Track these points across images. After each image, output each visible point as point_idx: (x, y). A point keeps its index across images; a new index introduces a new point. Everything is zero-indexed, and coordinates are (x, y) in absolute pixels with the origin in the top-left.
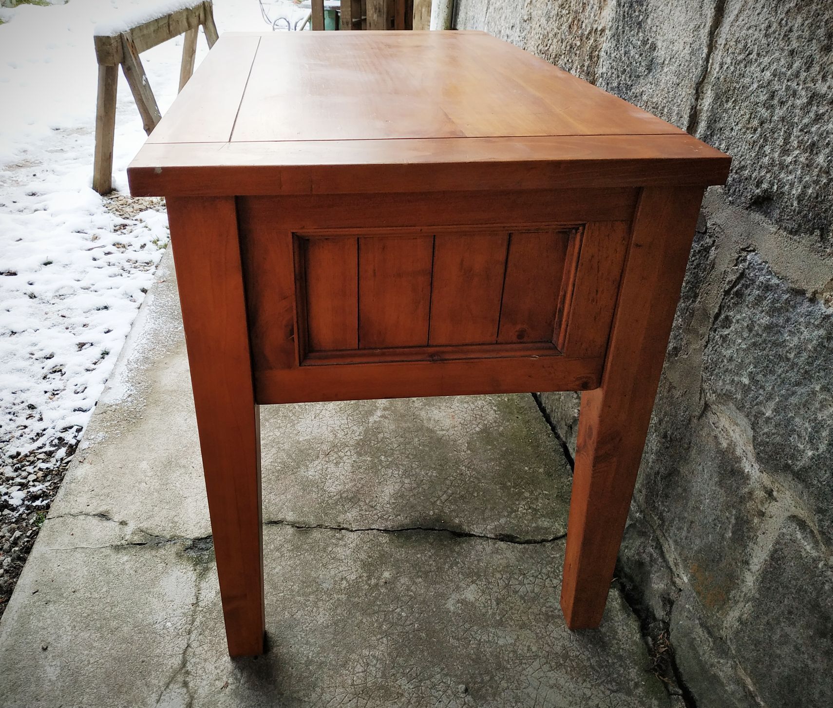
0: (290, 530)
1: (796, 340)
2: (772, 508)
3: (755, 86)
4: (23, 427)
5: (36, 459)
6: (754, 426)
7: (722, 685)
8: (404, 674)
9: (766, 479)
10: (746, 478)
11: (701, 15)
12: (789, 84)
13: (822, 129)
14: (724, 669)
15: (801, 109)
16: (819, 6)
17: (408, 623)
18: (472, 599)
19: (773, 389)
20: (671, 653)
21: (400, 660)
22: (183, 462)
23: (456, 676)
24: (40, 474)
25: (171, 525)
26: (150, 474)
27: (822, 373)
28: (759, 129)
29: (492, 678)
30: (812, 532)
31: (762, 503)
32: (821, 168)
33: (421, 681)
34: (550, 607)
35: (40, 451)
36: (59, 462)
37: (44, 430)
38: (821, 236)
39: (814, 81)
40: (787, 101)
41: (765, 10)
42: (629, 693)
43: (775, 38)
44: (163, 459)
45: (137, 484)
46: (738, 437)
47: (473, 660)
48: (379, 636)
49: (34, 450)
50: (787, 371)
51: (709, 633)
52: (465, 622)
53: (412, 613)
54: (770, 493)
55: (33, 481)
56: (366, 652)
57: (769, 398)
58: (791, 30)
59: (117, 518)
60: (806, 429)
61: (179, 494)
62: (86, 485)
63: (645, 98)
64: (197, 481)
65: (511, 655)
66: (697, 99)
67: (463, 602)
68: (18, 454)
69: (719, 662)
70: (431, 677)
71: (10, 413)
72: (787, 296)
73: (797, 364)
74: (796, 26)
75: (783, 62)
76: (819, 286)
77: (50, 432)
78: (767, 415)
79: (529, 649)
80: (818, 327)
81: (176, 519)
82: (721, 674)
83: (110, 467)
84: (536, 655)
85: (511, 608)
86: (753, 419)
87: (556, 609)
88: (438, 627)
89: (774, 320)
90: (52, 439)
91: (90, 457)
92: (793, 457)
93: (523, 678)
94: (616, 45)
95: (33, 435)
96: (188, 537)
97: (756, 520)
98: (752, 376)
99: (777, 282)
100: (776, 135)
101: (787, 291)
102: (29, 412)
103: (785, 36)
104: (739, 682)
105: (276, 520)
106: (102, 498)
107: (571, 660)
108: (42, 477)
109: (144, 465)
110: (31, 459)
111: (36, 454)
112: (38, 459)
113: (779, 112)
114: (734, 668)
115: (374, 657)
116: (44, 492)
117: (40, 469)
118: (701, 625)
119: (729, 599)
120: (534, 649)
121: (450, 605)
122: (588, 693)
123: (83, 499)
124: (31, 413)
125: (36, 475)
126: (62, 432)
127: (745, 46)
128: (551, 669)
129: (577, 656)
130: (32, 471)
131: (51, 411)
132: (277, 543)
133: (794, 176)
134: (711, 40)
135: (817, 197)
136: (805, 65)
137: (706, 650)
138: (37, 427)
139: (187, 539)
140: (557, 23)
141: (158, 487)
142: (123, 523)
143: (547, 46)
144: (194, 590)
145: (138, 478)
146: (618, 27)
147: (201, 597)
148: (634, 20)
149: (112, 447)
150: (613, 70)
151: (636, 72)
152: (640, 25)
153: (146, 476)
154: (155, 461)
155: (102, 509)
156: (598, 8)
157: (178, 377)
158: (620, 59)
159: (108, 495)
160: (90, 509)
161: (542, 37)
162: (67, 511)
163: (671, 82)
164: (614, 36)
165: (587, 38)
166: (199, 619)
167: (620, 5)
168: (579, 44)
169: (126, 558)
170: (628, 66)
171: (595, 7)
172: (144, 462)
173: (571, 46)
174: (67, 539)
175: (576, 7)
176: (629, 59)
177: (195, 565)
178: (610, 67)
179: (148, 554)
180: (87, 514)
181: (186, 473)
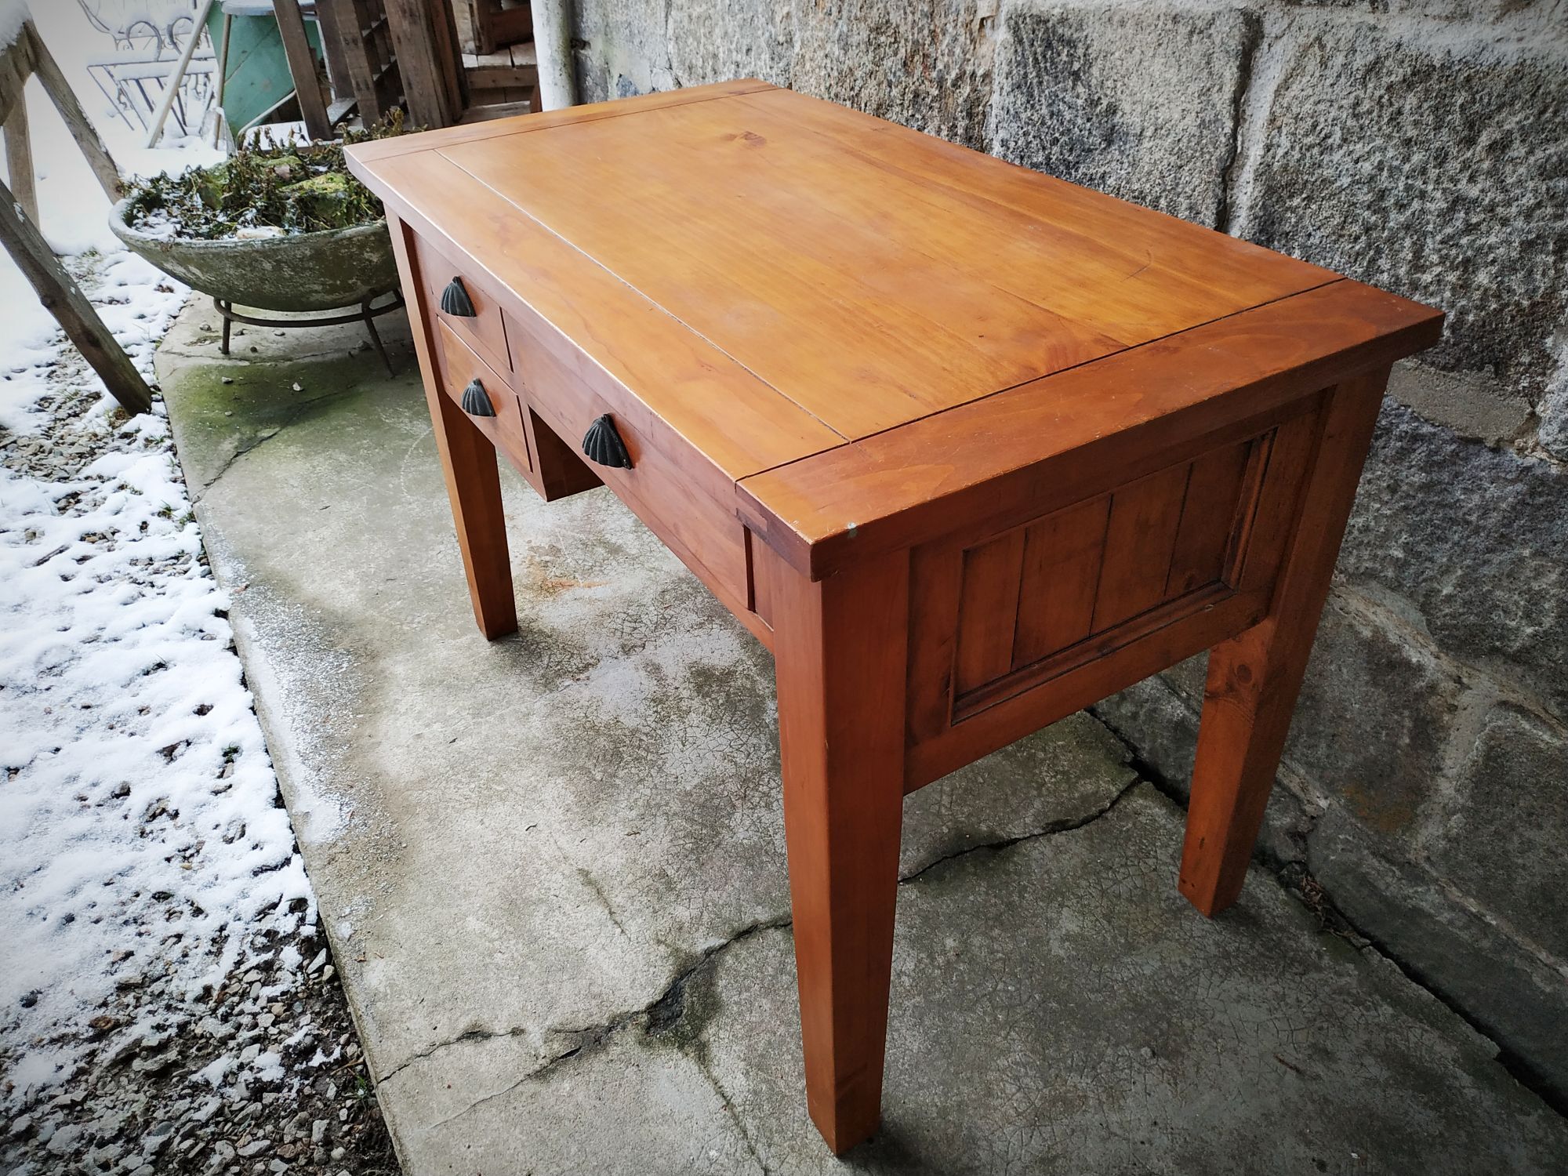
0: (777, 935)
1: (1476, 498)
2: (1465, 699)
3: (1345, 181)
4: (175, 940)
5: (245, 986)
6: (1424, 609)
7: (1430, 916)
8: (1070, 1069)
9: (1447, 664)
10: (1419, 669)
11: (1210, 73)
12: (1410, 182)
13: (1478, 242)
14: (1427, 899)
15: (1438, 216)
16: (1443, 85)
17: (1025, 997)
18: (1077, 930)
19: (1450, 559)
20: (1327, 898)
21: (1051, 1052)
22: (534, 893)
23: (1128, 1041)
24: (278, 1008)
25: (594, 1002)
26: (495, 934)
27: (1529, 536)
28: (1363, 238)
29: (1169, 1023)
30: (1537, 716)
31: (1454, 696)
32: (1486, 290)
33: (1094, 1068)
34: (1168, 898)
35: (243, 968)
36: (299, 974)
37: (222, 929)
38: (1496, 373)
39: (1454, 180)
40: (1409, 204)
41: (1343, 80)
42: (1319, 969)
43: (1372, 120)
44: (497, 902)
45: (488, 960)
46: (1384, 620)
47: (1133, 1009)
48: (1003, 1033)
49: (231, 972)
50: (1469, 537)
51: (1388, 861)
52: (1090, 965)
53: (1020, 981)
54: (1458, 680)
55: (274, 1024)
56: (1002, 1062)
57: (1446, 571)
58: (1400, 112)
59: (500, 1027)
60: (1516, 603)
61: (568, 948)
62: (403, 997)
63: (1111, 181)
64: (579, 915)
65: (1169, 983)
66: (1224, 190)
67: (1067, 937)
68: (208, 990)
69: (1416, 892)
70: (1102, 1056)
71: (126, 923)
72: (1453, 447)
73: (1484, 528)
74: (1408, 107)
75: (1390, 153)
76: (1505, 432)
77: (235, 929)
78: (1445, 592)
79: (1184, 966)
80: (1513, 482)
81: (595, 990)
82: (1424, 904)
83: (419, 950)
84: (1196, 969)
85: (1128, 921)
86: (1422, 599)
87: (1175, 898)
88: (1064, 987)
89: (1435, 476)
90: (250, 939)
91: (369, 946)
92: (1501, 638)
93: (1201, 1005)
94: (1028, 102)
95: (206, 946)
96: (635, 1009)
97: (1446, 717)
98: (1407, 548)
99: (1433, 430)
100: (1397, 246)
101: (1452, 441)
102: (163, 907)
103: (1391, 119)
104: (1453, 907)
105: (745, 927)
106: (448, 1005)
107: (1236, 957)
108: (285, 1011)
109: (473, 924)
110: (235, 987)
111: (240, 976)
112: (251, 984)
113: (1396, 219)
114: (1442, 891)
115: (1017, 1064)
116: (316, 1037)
117: (272, 1000)
118: (1373, 854)
119: (1417, 816)
120: (1188, 962)
121: (1057, 949)
122: (1278, 988)
123: (418, 1022)
124: (167, 907)
125: (270, 1012)
126: (260, 920)
127: (1315, 126)
128: (1223, 979)
129: (1238, 949)
130: (256, 1009)
131: (208, 890)
132: (775, 962)
133: (1438, 299)
134: (1237, 110)
135: (1483, 326)
136: (1435, 159)
137: (1391, 883)
138: (205, 927)
139: (637, 1013)
140: (871, 55)
141: (526, 951)
142: (516, 1032)
143: (852, 89)
144: (709, 1086)
145: (481, 949)
146: (1026, 74)
147: (728, 1092)
148: (1060, 67)
149: (394, 914)
150: (1030, 138)
151: (1083, 143)
152: (1076, 76)
153: (491, 941)
154: (487, 910)
155: (463, 1024)
156: (968, 42)
157: (409, 753)
158: (1043, 123)
159: (454, 997)
160: (443, 1034)
161: (836, 74)
162: (407, 1053)
163: (1165, 162)
164: (1019, 87)
165: (955, 85)
166: (750, 1124)
167: (1021, 42)
168: (937, 92)
169: (567, 1085)
170: (1062, 134)
171: (962, 39)
172: (470, 918)
173: (916, 95)
174: (446, 1098)
175: (913, 34)
176: (1062, 123)
177: (681, 1047)
178: (1021, 132)
179: (597, 1064)
180: (446, 1044)
181: (552, 910)
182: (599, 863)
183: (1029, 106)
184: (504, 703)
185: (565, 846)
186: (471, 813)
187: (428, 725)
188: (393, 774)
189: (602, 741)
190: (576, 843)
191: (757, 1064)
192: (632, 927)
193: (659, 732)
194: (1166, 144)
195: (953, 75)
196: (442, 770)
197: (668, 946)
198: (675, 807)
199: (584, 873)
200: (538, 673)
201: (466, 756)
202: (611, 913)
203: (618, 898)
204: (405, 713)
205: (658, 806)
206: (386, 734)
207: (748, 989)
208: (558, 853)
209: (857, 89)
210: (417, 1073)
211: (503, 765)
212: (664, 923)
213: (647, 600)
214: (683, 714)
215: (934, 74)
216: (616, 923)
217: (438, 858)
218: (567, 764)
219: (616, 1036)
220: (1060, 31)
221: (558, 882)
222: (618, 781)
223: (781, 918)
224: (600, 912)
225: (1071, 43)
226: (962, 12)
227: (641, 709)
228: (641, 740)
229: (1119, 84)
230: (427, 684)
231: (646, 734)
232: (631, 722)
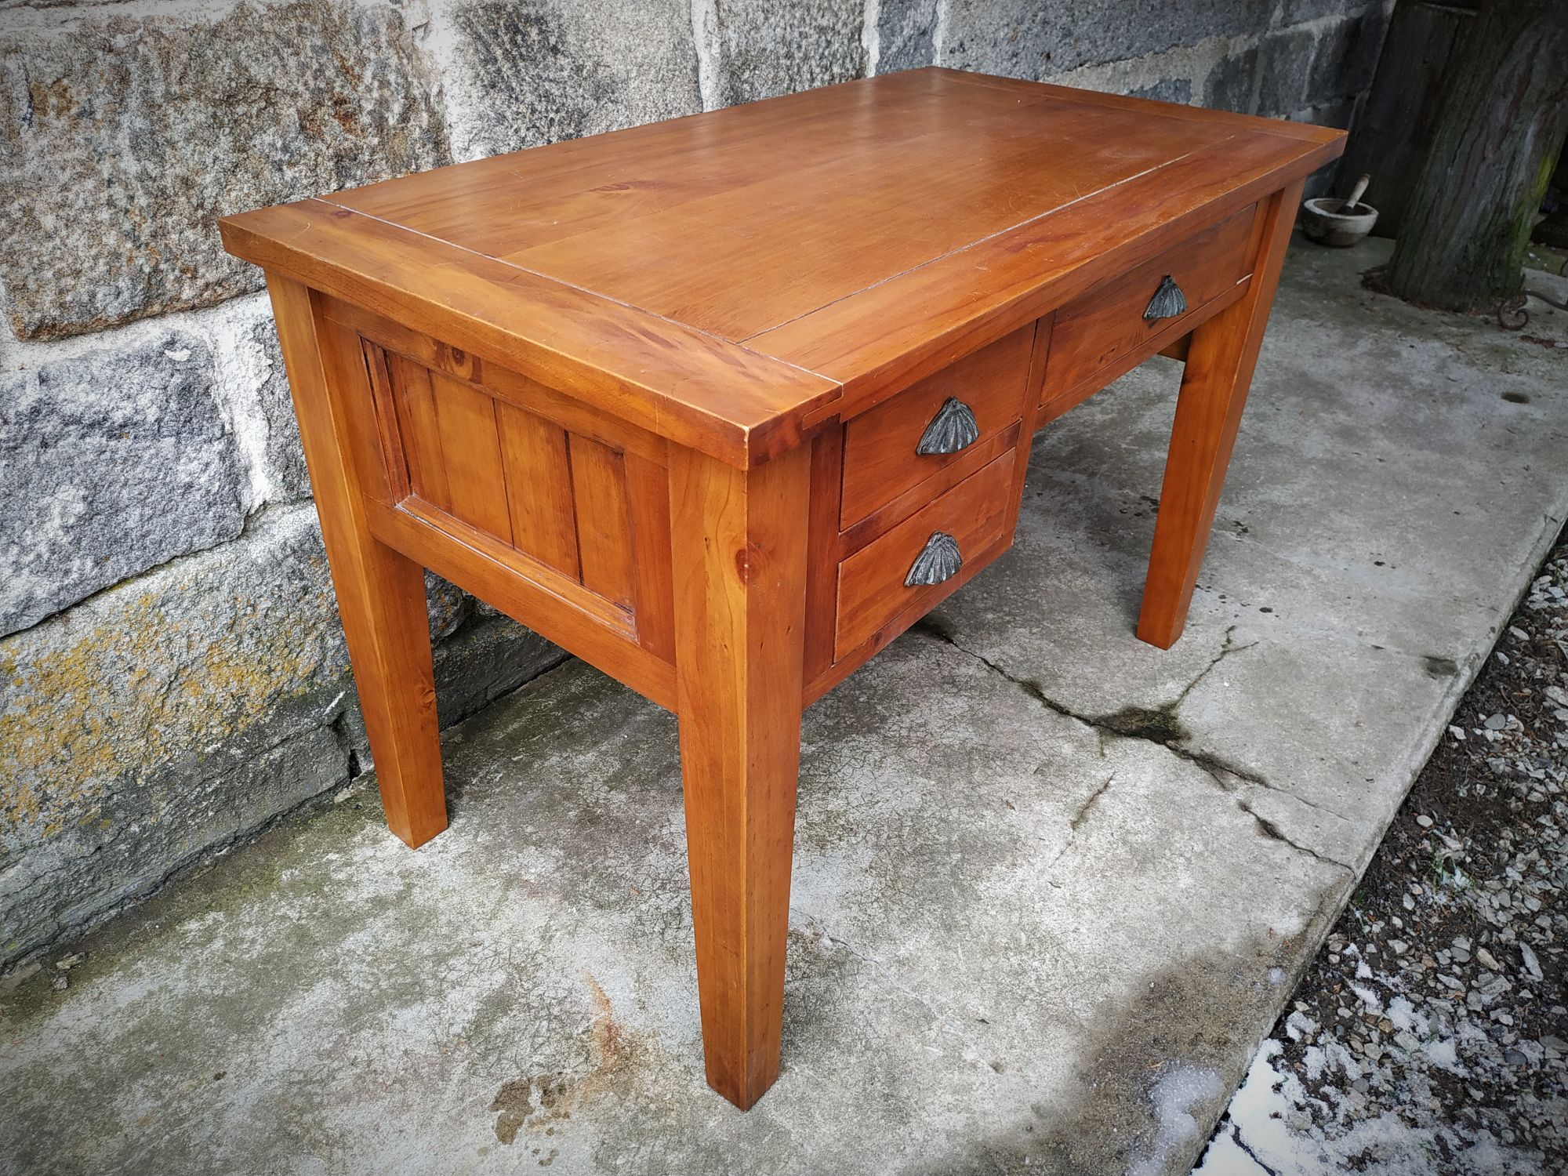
22: (1122, 851)
44: (1153, 874)
45: (1206, 854)
59: (1250, 819)
81: (1172, 777)
83: (1240, 906)
106: (1263, 859)
123: (1295, 871)
139: (1170, 748)
140: (225, 142)
141: (1177, 832)
142: (1245, 807)
143: (201, 206)
144: (1187, 698)
145: (1201, 863)
146: (499, 71)
147: (1182, 689)
148: (536, 48)
149: (1228, 947)
150: (523, 133)
151: (580, 111)
152: (555, 50)
153: (1189, 860)
154: (1164, 877)
155: (1269, 843)
156: (405, 61)
157: (1029, 1062)
158: (533, 111)
159: (1256, 860)
160: (1287, 851)
161: (143, 201)
162: (1321, 865)
163: (654, 91)
164: (493, 87)
165: (404, 118)
166: (1194, 675)
167: (479, 37)
168: (376, 141)
169: (1253, 765)
170: (557, 111)
171: (394, 61)
172: (1182, 885)
173: (339, 158)
174: (1326, 825)
175: (306, 84)
176: (554, 101)
177: (1175, 718)
178: (511, 132)
179: (1224, 755)
180: (1291, 844)
181: (1128, 832)
182: (1059, 818)
183: (512, 101)
184: (893, 996)
185: (1057, 850)
186: (1071, 946)
187: (974, 1066)
188: (1071, 1058)
189: (907, 871)
190: (1047, 843)
191: (1153, 680)
192: (1103, 775)
193: (869, 827)
194: (651, 77)
195: (397, 108)
196: (1033, 1008)
197: (1102, 749)
198: (961, 785)
199: (1074, 825)
200: (819, 984)
201: (1000, 993)
202: (1100, 792)
203: (1084, 793)
204: (968, 1109)
205: (967, 797)
206: (1018, 1109)
207: (1103, 698)
208: (1068, 852)
209: (208, 205)
210: (1327, 851)
211: (990, 950)
212: (1083, 756)
213: (628, 919)
214: (830, 817)
215: (365, 119)
216: (1106, 786)
217: (1143, 946)
218: (955, 891)
219: (1196, 752)
220: (525, 12)
221: (1097, 839)
222: (955, 837)
223: (1031, 694)
224: (1104, 800)
225: (540, 21)
226: (383, 29)
227: (840, 854)
228: (889, 838)
229: (597, 42)
230: (898, 1112)
231: (878, 837)
232: (866, 856)
